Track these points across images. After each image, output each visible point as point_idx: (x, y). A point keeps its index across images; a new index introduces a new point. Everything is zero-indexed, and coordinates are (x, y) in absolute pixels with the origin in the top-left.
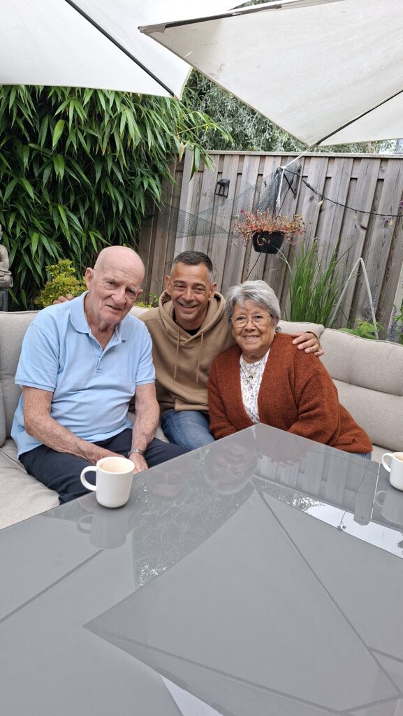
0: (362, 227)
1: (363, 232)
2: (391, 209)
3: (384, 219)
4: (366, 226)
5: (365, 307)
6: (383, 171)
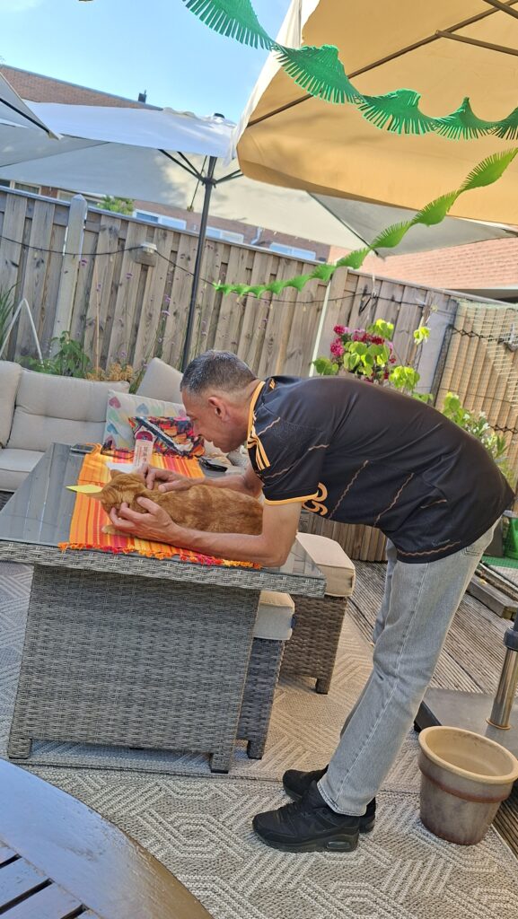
0: (14, 264)
1: (14, 270)
3: (35, 259)
4: (18, 263)
5: (23, 346)
6: (29, 210)
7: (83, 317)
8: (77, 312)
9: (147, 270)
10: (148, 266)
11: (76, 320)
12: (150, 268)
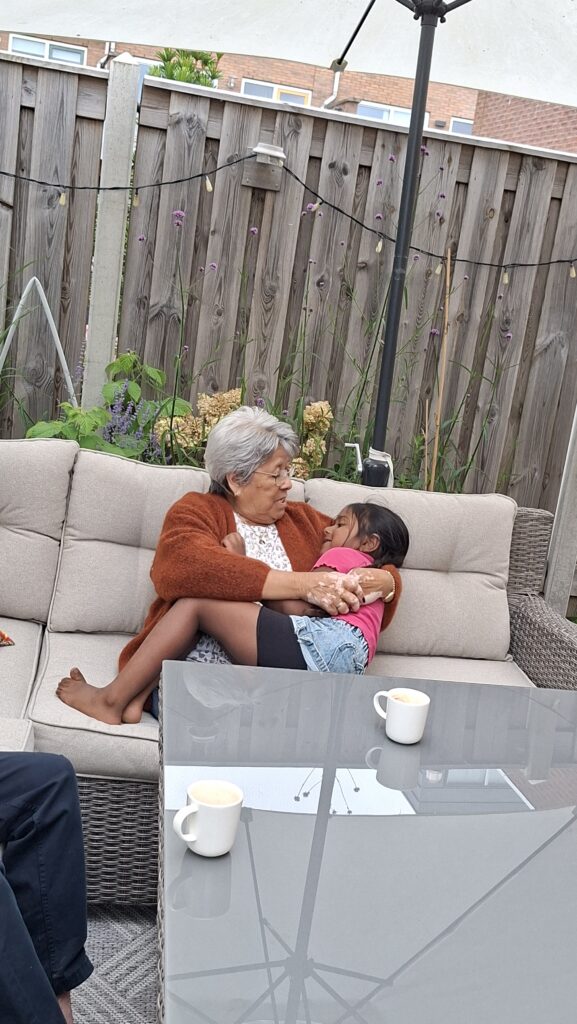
0: (3, 203)
1: (6, 214)
2: (56, 171)
3: (45, 191)
4: (10, 201)
5: (32, 365)
6: (28, 91)
7: (143, 302)
8: (131, 293)
9: (263, 201)
10: (265, 191)
11: (130, 308)
12: (269, 197)
